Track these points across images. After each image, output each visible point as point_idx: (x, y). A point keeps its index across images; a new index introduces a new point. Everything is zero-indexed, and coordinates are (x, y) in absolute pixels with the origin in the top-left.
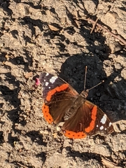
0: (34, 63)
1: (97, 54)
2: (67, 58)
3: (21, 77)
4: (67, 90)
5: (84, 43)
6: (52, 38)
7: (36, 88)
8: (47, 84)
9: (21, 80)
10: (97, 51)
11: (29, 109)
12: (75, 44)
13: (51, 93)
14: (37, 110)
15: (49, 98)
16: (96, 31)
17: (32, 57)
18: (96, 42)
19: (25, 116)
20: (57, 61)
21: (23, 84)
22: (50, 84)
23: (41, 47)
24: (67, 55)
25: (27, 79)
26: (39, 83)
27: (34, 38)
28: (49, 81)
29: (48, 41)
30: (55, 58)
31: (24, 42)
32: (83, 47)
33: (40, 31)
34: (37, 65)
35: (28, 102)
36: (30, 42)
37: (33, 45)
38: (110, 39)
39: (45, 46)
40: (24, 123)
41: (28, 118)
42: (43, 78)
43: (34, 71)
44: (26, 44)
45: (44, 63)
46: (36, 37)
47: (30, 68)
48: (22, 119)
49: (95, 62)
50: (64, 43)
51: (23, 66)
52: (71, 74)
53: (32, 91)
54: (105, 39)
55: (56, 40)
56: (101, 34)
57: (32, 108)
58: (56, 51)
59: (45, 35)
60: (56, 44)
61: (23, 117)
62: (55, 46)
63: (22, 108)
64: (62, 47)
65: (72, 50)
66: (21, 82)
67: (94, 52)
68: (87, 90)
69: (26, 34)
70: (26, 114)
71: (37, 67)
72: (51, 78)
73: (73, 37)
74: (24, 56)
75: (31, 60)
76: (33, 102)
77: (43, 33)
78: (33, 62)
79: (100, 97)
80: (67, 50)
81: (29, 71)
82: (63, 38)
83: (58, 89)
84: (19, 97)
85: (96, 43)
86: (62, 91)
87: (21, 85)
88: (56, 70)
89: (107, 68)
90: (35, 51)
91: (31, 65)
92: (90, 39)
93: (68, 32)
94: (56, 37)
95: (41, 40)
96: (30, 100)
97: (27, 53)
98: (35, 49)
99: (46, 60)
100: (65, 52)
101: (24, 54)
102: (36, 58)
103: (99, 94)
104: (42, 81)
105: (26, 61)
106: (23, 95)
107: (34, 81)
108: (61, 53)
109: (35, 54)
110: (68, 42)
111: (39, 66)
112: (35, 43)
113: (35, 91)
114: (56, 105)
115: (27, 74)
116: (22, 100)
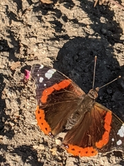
0: (22, 49)
1: (105, 35)
2: (65, 42)
3: (5, 69)
4: (69, 88)
5: (86, 20)
6: (45, 13)
7: (26, 84)
8: (41, 80)
9: (5, 73)
10: (105, 31)
11: (17, 114)
12: (75, 21)
13: (47, 92)
14: (27, 114)
15: (44, 99)
16: (100, 4)
17: (19, 41)
18: (102, 18)
19: (12, 124)
20: (52, 45)
21: (9, 78)
22: (46, 80)
23: (30, 26)
24: (66, 37)
25: (13, 72)
26: (30, 77)
27: (20, 14)
28: (44, 76)
29: (39, 18)
30: (50, 42)
31: (7, 20)
32: (85, 25)
33: (28, 5)
34: (25, 51)
35: (15, 103)
36: (16, 20)
37: (19, 24)
38: (120, 14)
39: (36, 25)
40: (10, 134)
41: (17, 127)
42: (36, 71)
43: (22, 60)
44: (10, 23)
45: (35, 49)
46: (24, 12)
47: (17, 55)
48: (8, 129)
49: (104, 47)
50: (61, 20)
51: (7, 54)
52: (71, 63)
53: (21, 88)
54: (112, 13)
55: (49, 17)
56: (108, 7)
57: (21, 112)
58: (51, 32)
59: (35, 10)
60: (50, 22)
61: (9, 126)
62: (49, 25)
63: (7, 113)
64: (58, 27)
65: (72, 31)
66: (6, 76)
67: (101, 33)
68: (97, 89)
69: (10, 9)
70: (13, 121)
71: (26, 54)
72: (46, 71)
73: (72, 12)
74: (9, 40)
75: (17, 44)
76: (23, 103)
77: (31, 7)
78: (20, 47)
79: (112, 94)
80: (64, 31)
81: (16, 60)
82: (59, 13)
83: (56, 87)
84: (4, 97)
85: (103, 20)
86: (62, 90)
87: (5, 80)
88: (51, 58)
89: (120, 55)
90: (22, 32)
91: (18, 52)
92: (94, 14)
93: (65, 5)
94: (49, 12)
95: (30, 17)
96: (19, 101)
97: (12, 35)
98: (23, 30)
99: (37, 44)
100: (63, 33)
101: (8, 37)
102: (24, 41)
103: (110, 91)
104: (34, 75)
105: (11, 46)
106: (9, 95)
107: (23, 74)
108: (57, 34)
109: (23, 37)
110: (65, 19)
111: (29, 52)
112: (22, 21)
113: (24, 87)
114: (54, 108)
115: (13, 65)
116: (7, 101)
